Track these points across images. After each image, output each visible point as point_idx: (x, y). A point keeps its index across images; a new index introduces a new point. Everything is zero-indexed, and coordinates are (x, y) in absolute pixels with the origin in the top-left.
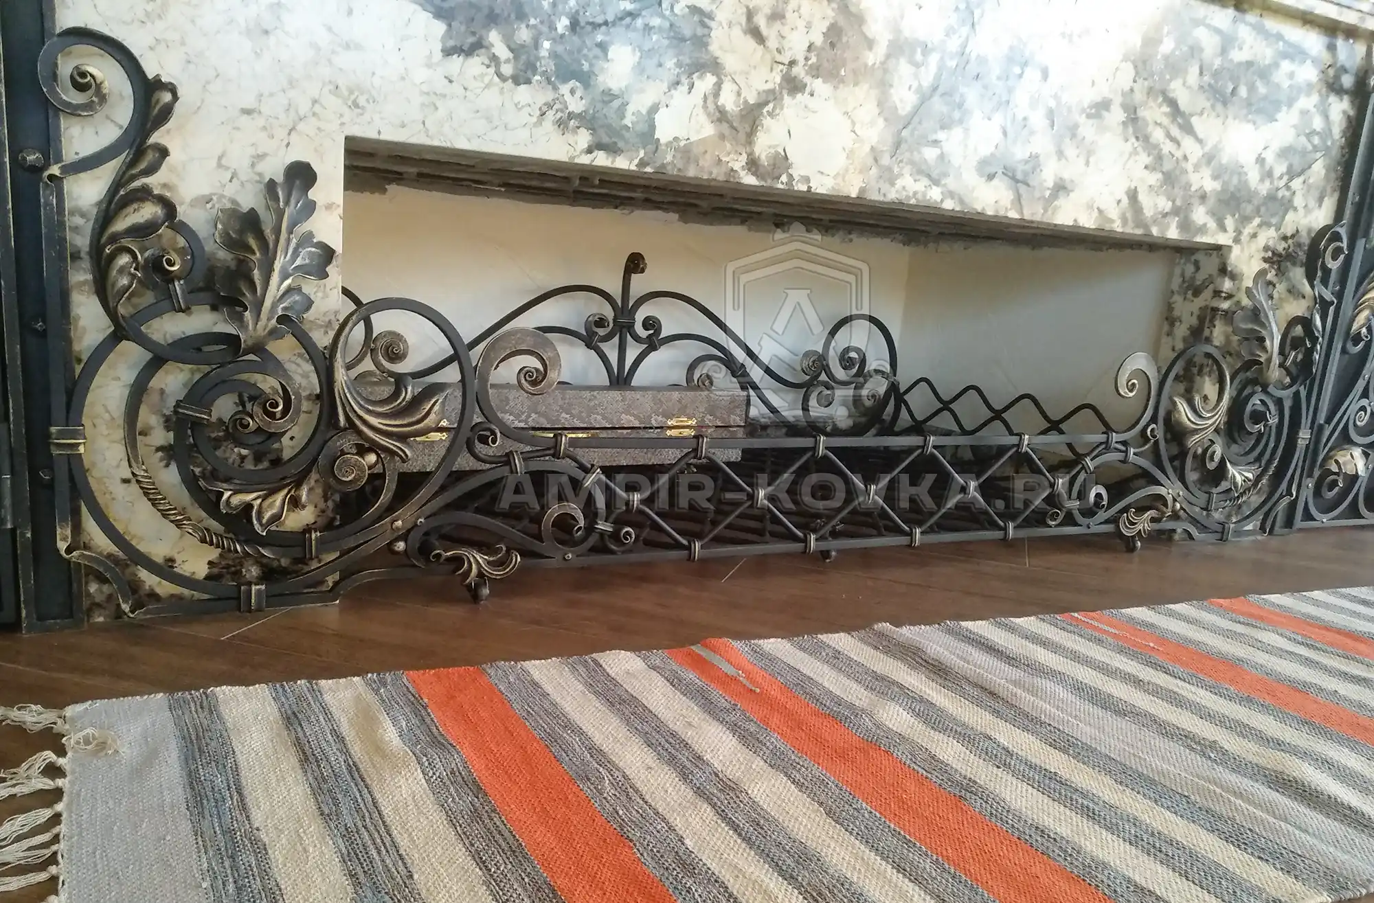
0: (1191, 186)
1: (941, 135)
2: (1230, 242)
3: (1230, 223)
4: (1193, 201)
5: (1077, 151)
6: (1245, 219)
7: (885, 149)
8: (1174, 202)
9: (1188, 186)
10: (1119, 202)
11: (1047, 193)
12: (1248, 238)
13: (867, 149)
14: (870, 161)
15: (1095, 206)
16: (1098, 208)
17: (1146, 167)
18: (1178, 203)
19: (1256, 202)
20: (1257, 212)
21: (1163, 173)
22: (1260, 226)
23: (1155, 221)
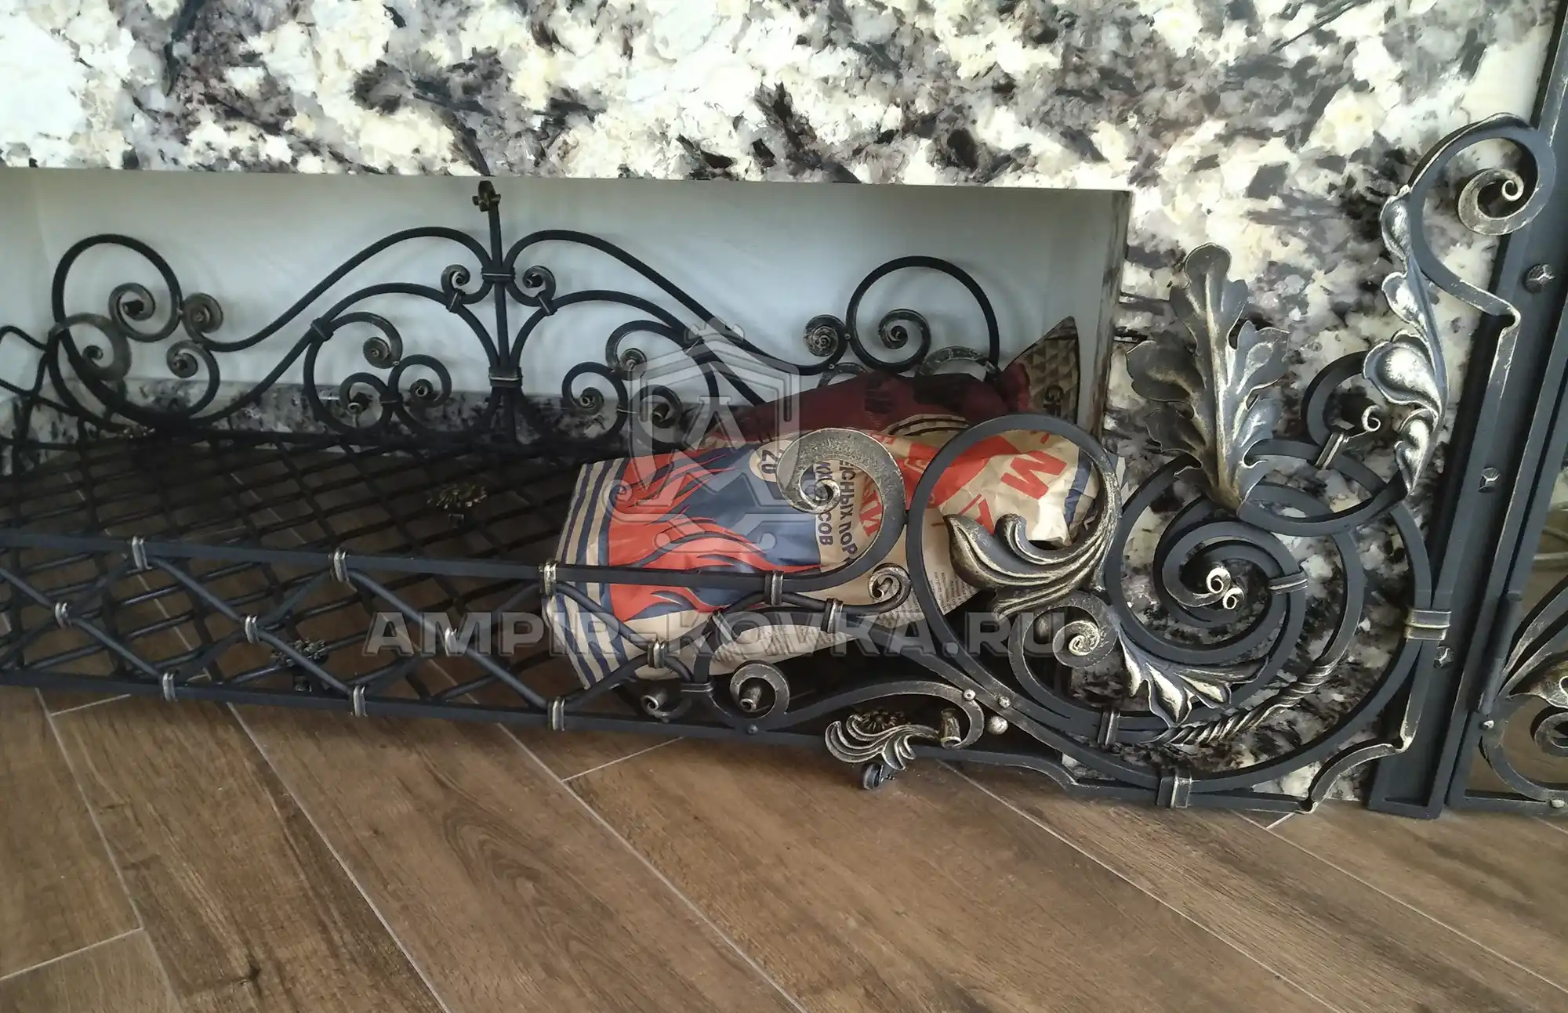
0: (955, 68)
1: (256, 43)
2: (1121, 184)
3: (1108, 138)
4: (969, 99)
5: (593, 32)
6: (1165, 128)
7: (150, 81)
8: (907, 107)
9: (946, 67)
10: (737, 121)
11: (537, 122)
12: (1185, 171)
13: (115, 85)
14: (129, 105)
15: (672, 134)
16: (681, 139)
17: (802, 41)
18: (923, 106)
19: (1199, 85)
20: (1210, 103)
21: (858, 48)
22: (1226, 139)
23: (857, 152)
